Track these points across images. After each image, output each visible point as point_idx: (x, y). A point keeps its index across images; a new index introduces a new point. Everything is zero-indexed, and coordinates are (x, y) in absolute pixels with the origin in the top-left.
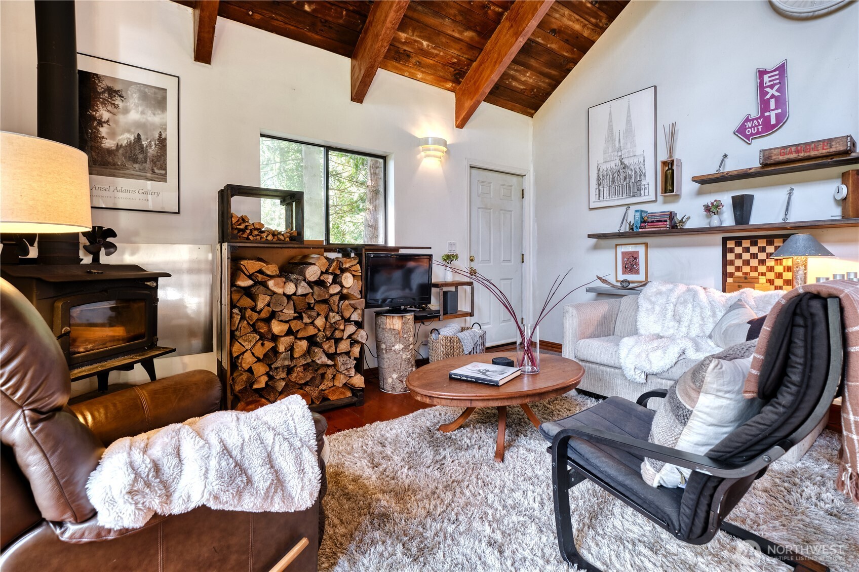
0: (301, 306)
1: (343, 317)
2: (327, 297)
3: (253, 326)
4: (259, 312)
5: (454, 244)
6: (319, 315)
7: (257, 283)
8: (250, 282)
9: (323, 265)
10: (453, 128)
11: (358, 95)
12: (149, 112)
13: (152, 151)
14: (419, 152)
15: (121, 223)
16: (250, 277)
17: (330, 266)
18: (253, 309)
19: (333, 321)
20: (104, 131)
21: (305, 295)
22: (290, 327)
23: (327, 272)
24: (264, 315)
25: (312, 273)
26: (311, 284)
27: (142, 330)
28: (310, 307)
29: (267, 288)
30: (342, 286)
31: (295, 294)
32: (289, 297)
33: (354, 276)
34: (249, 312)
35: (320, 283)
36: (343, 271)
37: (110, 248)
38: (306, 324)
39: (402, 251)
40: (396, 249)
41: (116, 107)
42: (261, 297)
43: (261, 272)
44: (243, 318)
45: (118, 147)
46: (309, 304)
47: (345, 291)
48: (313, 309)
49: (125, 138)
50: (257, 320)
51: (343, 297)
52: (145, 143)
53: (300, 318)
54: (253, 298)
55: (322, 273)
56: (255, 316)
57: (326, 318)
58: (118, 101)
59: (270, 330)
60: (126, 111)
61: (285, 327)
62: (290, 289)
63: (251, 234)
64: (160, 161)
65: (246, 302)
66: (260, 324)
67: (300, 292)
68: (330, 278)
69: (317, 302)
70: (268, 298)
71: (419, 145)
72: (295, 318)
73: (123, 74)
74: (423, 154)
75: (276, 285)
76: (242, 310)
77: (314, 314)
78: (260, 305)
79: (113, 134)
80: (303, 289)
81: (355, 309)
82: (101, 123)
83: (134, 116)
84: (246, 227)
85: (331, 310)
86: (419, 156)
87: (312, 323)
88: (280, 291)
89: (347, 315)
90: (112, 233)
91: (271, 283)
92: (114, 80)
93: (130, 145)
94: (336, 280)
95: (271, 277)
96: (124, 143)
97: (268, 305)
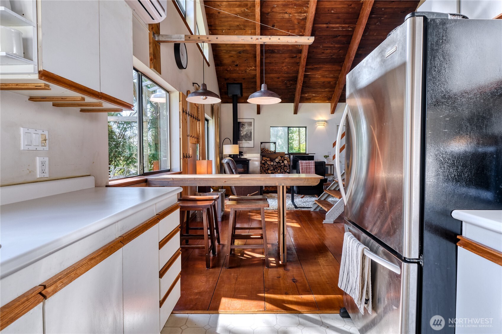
0: (275, 167)
1: (284, 171)
2: (280, 166)
3: (265, 171)
4: (266, 168)
5: (331, 152)
6: (279, 170)
7: (265, 162)
8: (264, 162)
9: (280, 158)
10: (330, 114)
11: (296, 112)
12: (249, 127)
13: (249, 135)
14: (316, 124)
15: (244, 150)
16: (264, 161)
17: (281, 159)
18: (265, 167)
19: (282, 171)
20: (241, 132)
21: (276, 165)
22: (272, 172)
23: (281, 160)
24: (267, 169)
25: (277, 160)
26: (277, 163)
27: (246, 170)
28: (276, 168)
29: (267, 163)
30: (284, 164)
31: (273, 165)
32: (272, 165)
33: (287, 161)
34: (264, 168)
35: (279, 162)
36: (285, 160)
37: (242, 155)
38: (276, 172)
39: (309, 155)
40: (308, 154)
41: (243, 127)
42: (266, 165)
43: (266, 160)
44: (263, 169)
45: (244, 135)
46: (276, 167)
47: (285, 165)
48: (277, 168)
49: (245, 133)
50: (266, 170)
51: (285, 166)
52: (248, 134)
53: (274, 170)
54: (265, 165)
55: (279, 160)
56: (265, 169)
57: (281, 171)
58: (244, 126)
59: (268, 172)
60: (245, 128)
61: (271, 172)
62: (272, 163)
63: (266, 151)
64: (250, 137)
65: (263, 166)
66: (266, 171)
67: (274, 164)
68: (281, 162)
69: (278, 167)
70: (267, 165)
71: (316, 122)
72: (273, 170)
73: (245, 121)
74: (318, 125)
75: (269, 162)
76: (263, 167)
77: (277, 169)
78: (266, 167)
79: (243, 133)
80: (275, 164)
81: (288, 169)
82: (241, 131)
83: (246, 128)
84: (265, 150)
85: (282, 169)
86: (316, 126)
87: (277, 171)
88: (270, 164)
89: (285, 170)
90: (242, 152)
91: (268, 162)
92: (243, 122)
93: (246, 134)
94: (283, 162)
95: (268, 161)
96: (245, 134)
97: (268, 167)
